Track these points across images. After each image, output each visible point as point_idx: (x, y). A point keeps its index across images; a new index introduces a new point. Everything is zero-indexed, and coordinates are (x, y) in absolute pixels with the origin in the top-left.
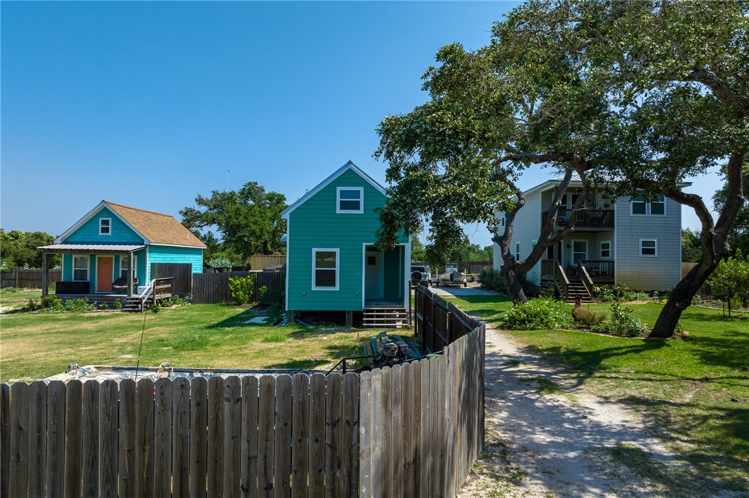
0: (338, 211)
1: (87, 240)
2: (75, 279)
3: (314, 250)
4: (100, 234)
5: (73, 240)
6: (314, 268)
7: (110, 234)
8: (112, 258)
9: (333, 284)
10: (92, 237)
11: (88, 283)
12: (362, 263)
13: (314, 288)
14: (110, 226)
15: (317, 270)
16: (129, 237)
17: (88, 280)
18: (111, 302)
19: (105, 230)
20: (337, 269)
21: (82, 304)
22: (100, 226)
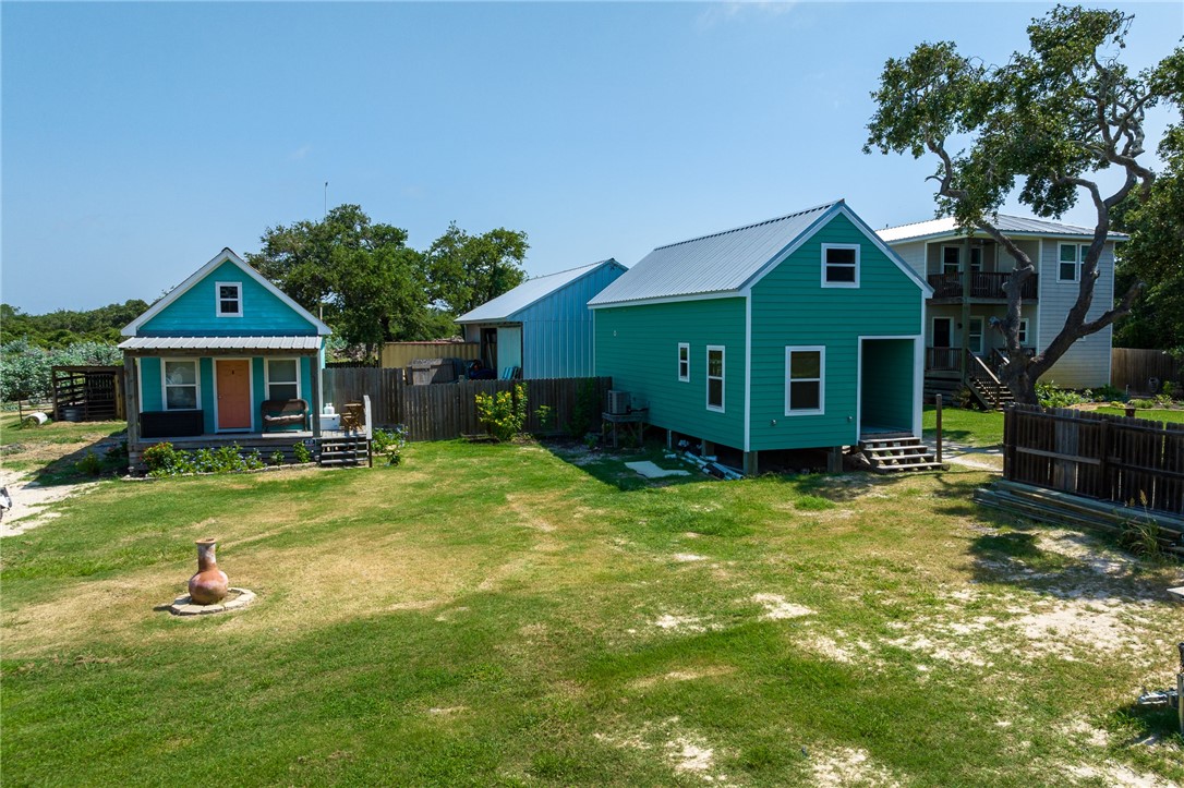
0: (824, 284)
1: (191, 328)
2: (169, 407)
3: (789, 350)
4: (219, 314)
5: (160, 328)
6: (788, 380)
7: (240, 314)
8: (248, 362)
9: (816, 405)
10: (202, 321)
11: (201, 413)
12: (857, 369)
13: (788, 412)
14: (240, 299)
15: (792, 383)
16: (281, 321)
17: (199, 407)
18: (286, 449)
19: (230, 307)
20: (822, 380)
21: (232, 457)
22: (219, 300)
